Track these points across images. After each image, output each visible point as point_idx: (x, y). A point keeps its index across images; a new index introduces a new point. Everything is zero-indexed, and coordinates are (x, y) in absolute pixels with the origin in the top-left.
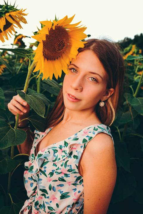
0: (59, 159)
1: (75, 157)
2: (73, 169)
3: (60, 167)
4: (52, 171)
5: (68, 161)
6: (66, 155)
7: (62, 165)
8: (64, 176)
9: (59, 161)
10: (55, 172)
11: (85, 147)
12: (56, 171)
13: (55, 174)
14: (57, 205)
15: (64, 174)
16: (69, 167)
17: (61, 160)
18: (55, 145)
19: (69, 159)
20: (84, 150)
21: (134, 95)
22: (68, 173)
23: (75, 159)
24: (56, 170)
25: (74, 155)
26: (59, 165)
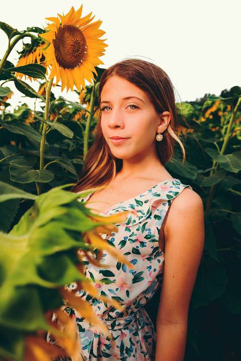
0: (135, 221)
1: (156, 217)
2: (152, 234)
3: (136, 232)
4: (124, 238)
5: (147, 223)
6: (144, 216)
7: (138, 230)
8: (139, 246)
9: (135, 223)
10: (129, 240)
11: (170, 204)
12: (129, 238)
13: (128, 242)
14: (128, 293)
15: (140, 242)
16: (148, 231)
17: (136, 223)
18: (123, 205)
19: (148, 220)
20: (169, 208)
21: (221, 153)
22: (145, 240)
23: (157, 220)
24: (130, 236)
25: (155, 215)
26: (133, 230)
